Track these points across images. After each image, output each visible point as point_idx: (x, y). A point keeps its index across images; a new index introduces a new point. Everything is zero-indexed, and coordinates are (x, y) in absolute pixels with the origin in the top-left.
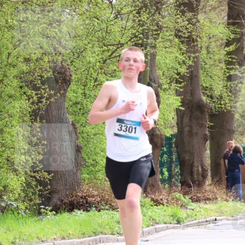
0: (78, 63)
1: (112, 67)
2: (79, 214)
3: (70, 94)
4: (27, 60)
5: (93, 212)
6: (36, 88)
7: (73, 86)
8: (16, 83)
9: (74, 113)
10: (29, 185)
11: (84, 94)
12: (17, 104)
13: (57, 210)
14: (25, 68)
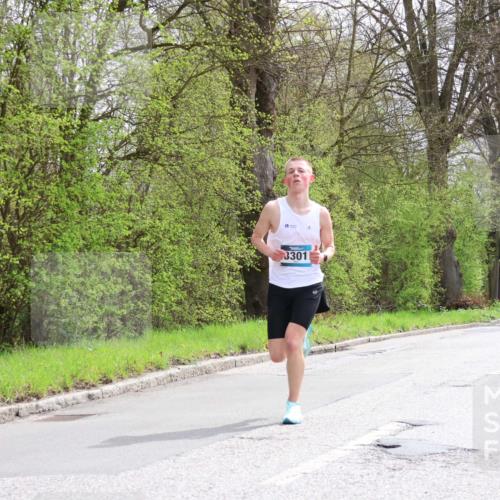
0: (460, 228)
1: (480, 229)
2: (462, 311)
3: (456, 245)
4: (432, 227)
5: (469, 310)
6: (436, 242)
7: (457, 240)
8: (425, 239)
9: (458, 255)
10: (433, 295)
11: (464, 245)
12: (426, 251)
13: (449, 308)
14: (430, 231)
